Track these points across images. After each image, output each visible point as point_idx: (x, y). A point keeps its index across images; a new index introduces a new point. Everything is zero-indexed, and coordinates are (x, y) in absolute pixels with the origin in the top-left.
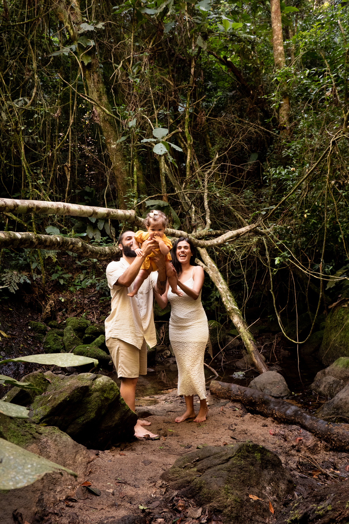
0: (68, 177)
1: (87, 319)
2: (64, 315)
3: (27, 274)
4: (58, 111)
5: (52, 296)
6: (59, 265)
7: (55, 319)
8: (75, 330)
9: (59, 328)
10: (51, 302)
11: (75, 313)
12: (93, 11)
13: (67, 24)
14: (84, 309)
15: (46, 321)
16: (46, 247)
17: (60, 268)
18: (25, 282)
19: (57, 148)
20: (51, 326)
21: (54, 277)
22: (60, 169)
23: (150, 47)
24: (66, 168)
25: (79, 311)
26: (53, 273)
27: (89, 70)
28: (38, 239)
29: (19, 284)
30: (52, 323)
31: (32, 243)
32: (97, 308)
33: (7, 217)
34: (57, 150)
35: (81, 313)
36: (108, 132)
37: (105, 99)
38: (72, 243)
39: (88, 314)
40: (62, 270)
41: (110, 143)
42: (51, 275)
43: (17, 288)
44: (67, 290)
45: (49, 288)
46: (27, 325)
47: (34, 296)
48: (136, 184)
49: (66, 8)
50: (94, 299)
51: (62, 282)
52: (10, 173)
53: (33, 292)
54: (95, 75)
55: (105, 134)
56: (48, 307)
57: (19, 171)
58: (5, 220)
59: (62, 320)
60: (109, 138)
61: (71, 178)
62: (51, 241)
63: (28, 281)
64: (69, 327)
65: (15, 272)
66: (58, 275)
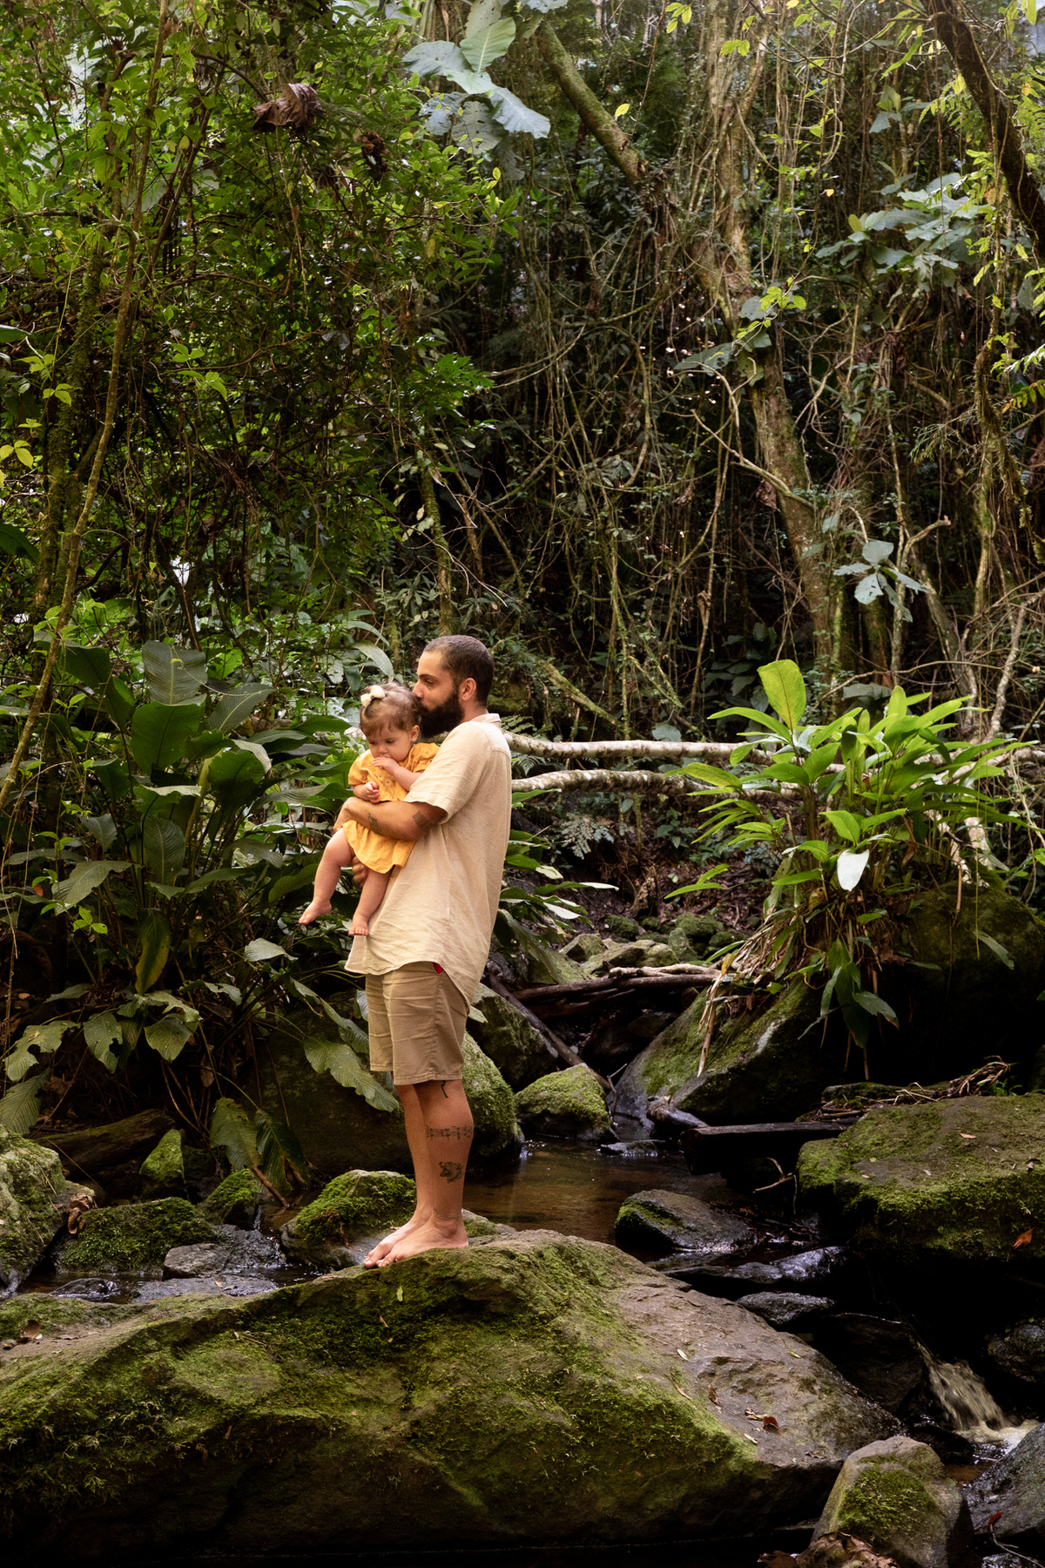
0: (706, 621)
1: (720, 919)
2: (676, 909)
3: (608, 823)
4: (688, 491)
5: (652, 869)
6: (676, 807)
7: (656, 914)
8: (688, 936)
9: (661, 932)
10: (650, 880)
11: (698, 908)
12: (776, 262)
13: (718, 297)
14: (717, 900)
15: (639, 916)
16: (625, 790)
17: (676, 814)
18: (603, 840)
19: (684, 560)
20: (647, 927)
21: (662, 832)
22: (688, 604)
23: (897, 329)
24: (700, 603)
25: (706, 904)
26: (663, 822)
27: (760, 392)
28: (615, 779)
29: (591, 843)
30: (649, 921)
31: (605, 785)
32: (743, 901)
33: (578, 704)
34: (683, 567)
35: (710, 907)
36: (795, 520)
37: (791, 451)
38: (668, 783)
39: (725, 910)
40: (680, 818)
41: (800, 543)
42: (656, 826)
43: (587, 850)
44: (687, 861)
45: (653, 853)
46: (602, 921)
47: (621, 867)
48: (837, 644)
49: (718, 262)
50: (742, 881)
51: (677, 842)
52: (588, 614)
53: (618, 860)
54: (773, 400)
55: (790, 524)
56: (643, 889)
57: (605, 612)
58: (573, 711)
59: (669, 918)
60: (796, 534)
61: (710, 624)
62: (634, 781)
63: (610, 838)
64: (679, 929)
65: (586, 820)
66: (670, 828)
